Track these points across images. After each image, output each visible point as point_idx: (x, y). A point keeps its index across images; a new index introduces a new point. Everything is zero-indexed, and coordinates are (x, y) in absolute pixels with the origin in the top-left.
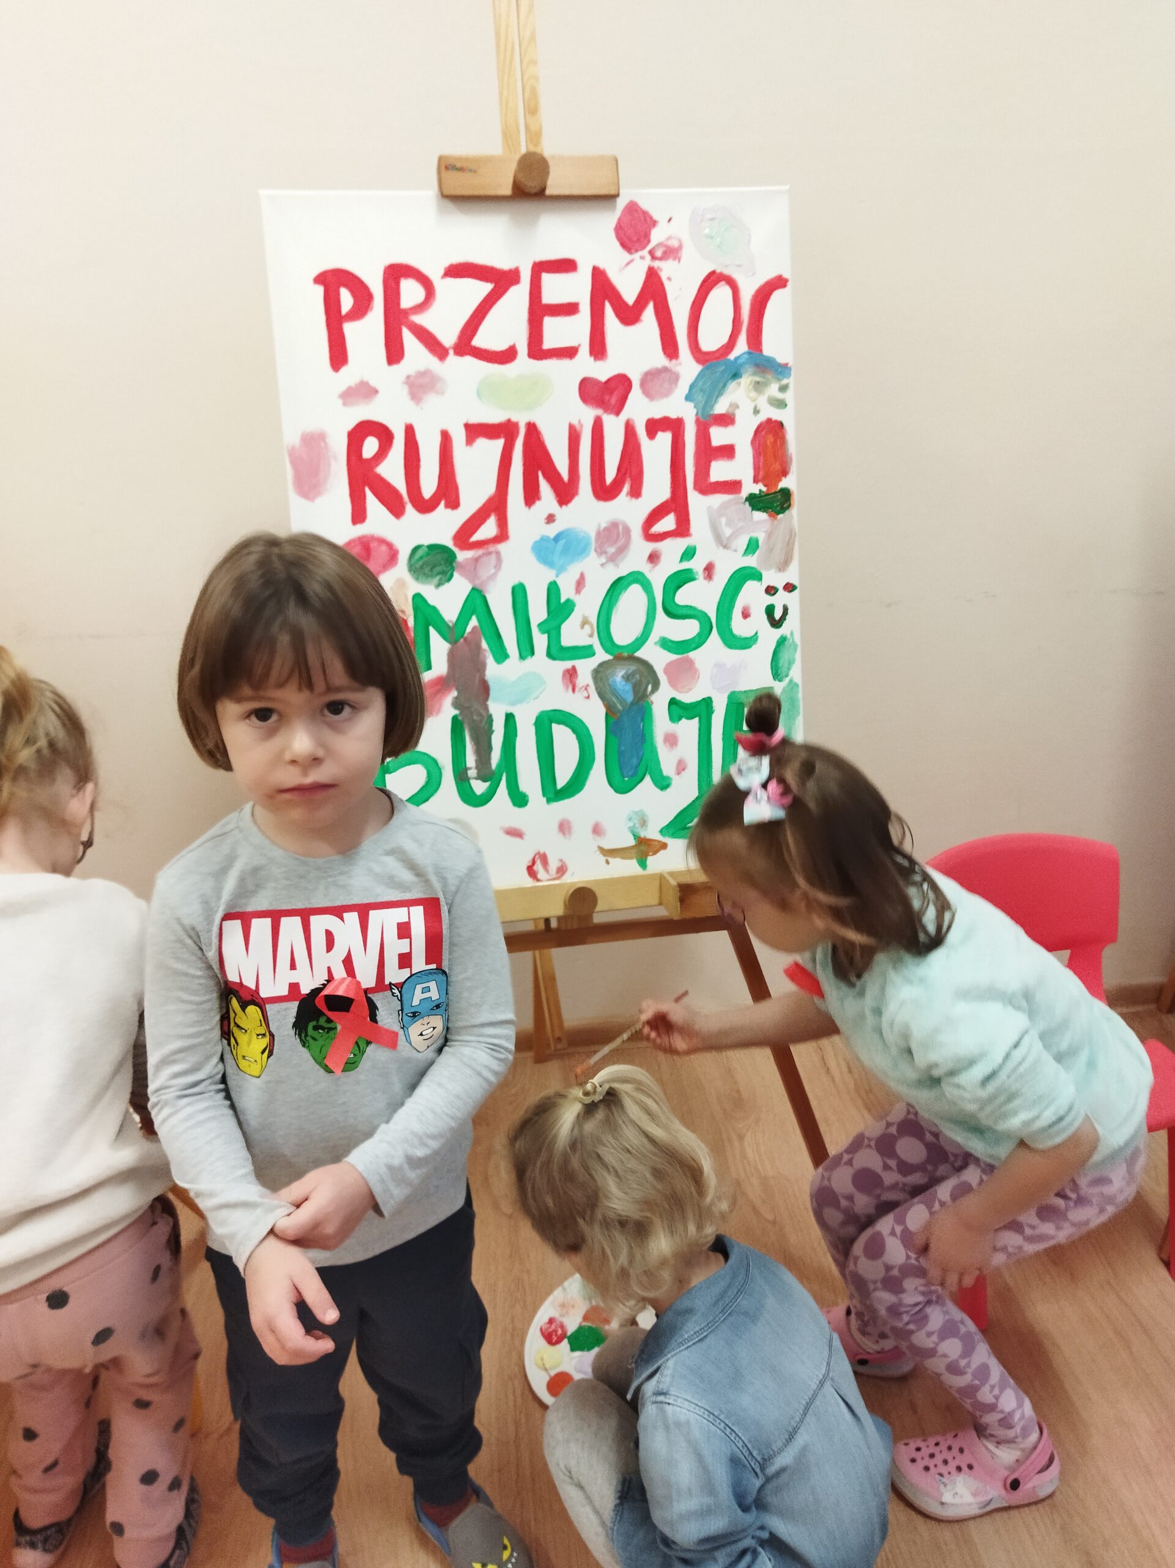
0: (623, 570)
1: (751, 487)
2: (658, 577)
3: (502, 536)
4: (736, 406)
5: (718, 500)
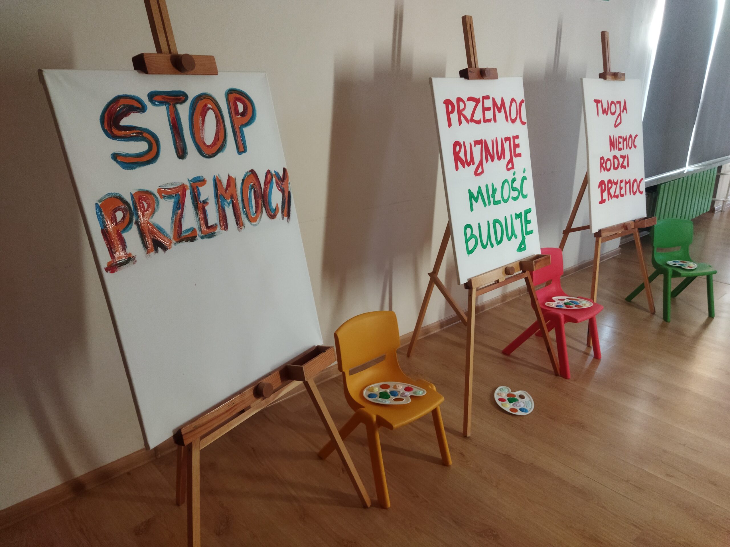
0: (504, 179)
2: (510, 180)
3: (483, 171)
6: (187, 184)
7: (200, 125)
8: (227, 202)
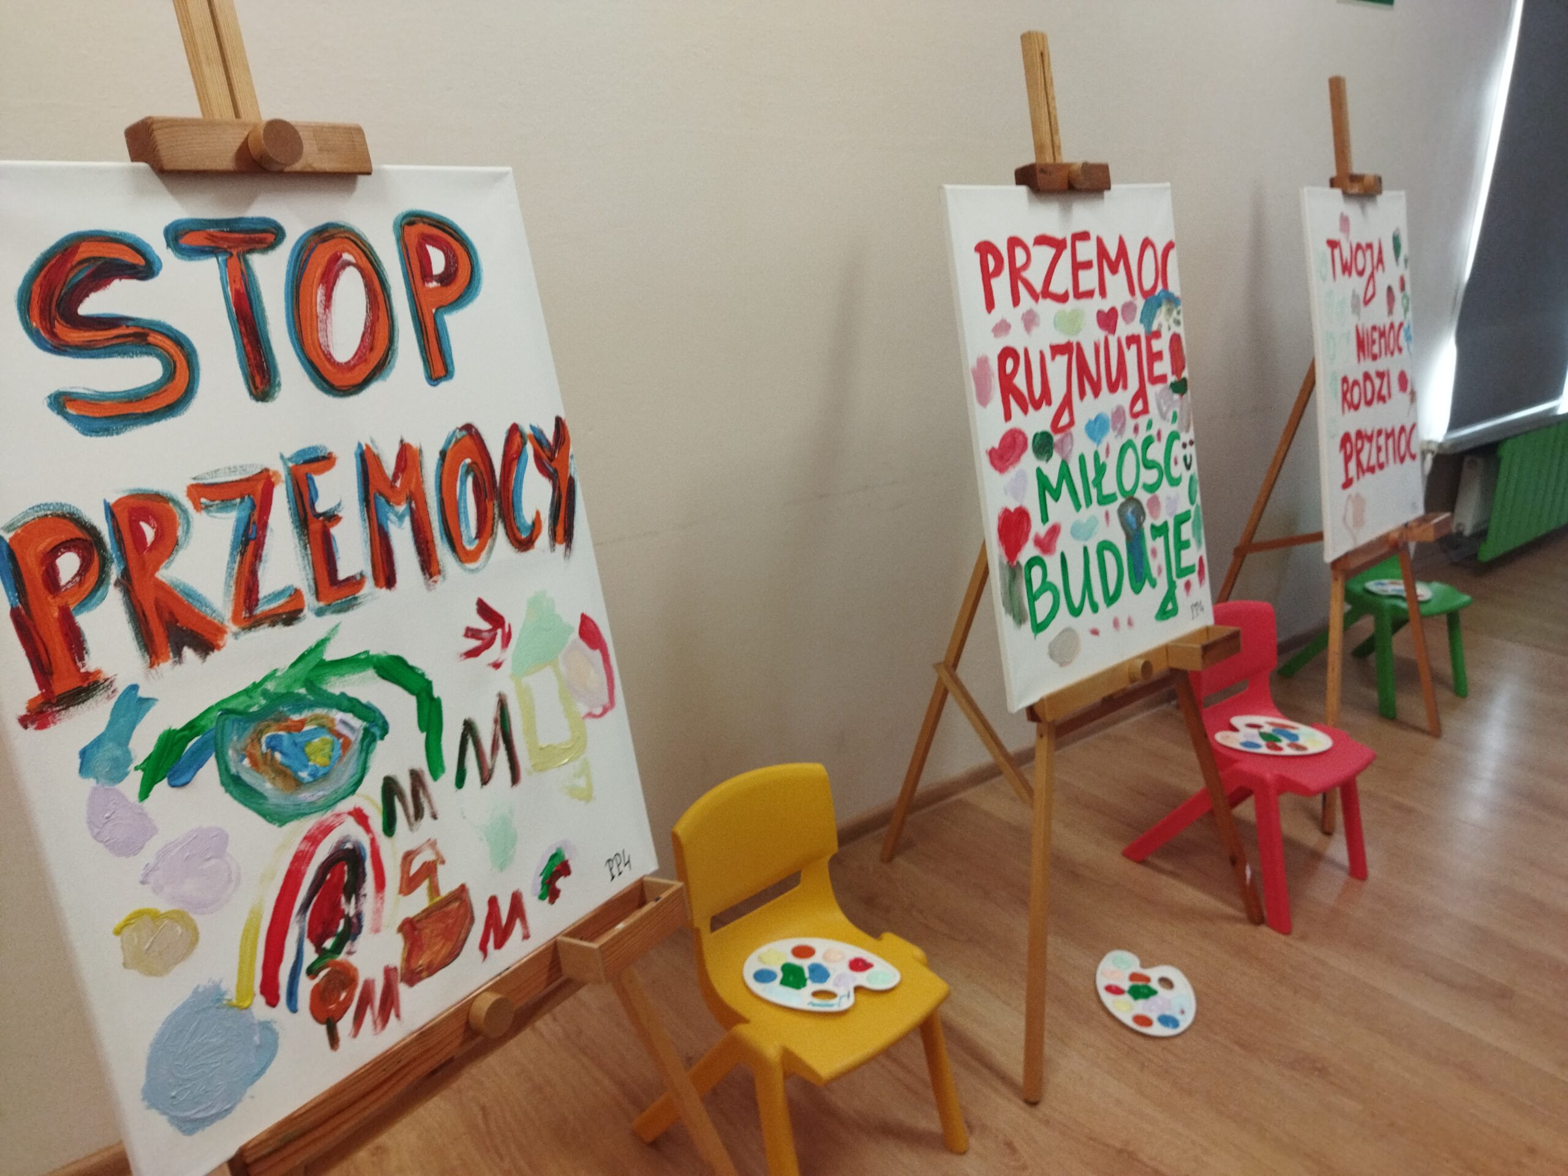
0: (1124, 440)
1: (1172, 379)
2: (1139, 442)
3: (1072, 423)
4: (1160, 325)
5: (1159, 387)
6: (279, 469)
7: (320, 309)
8: (396, 514)
